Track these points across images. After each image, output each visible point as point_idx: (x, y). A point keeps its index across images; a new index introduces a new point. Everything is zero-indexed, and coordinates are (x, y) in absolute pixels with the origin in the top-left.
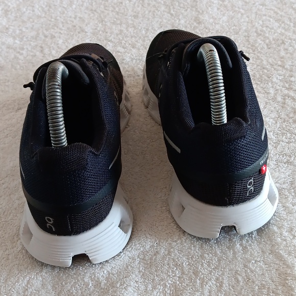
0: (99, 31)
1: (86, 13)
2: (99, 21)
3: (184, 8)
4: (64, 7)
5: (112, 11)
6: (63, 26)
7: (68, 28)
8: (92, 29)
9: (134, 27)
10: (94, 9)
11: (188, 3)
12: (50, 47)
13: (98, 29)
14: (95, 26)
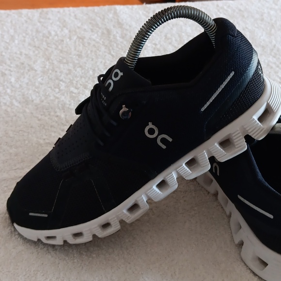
0: (48, 70)
1: (30, 49)
2: (45, 59)
3: (122, 50)
4: (6, 42)
5: (56, 49)
6: (11, 63)
7: (17, 66)
8: (41, 67)
9: (81, 67)
11: (124, 45)
12: (4, 86)
13: (47, 67)
14: (43, 64)
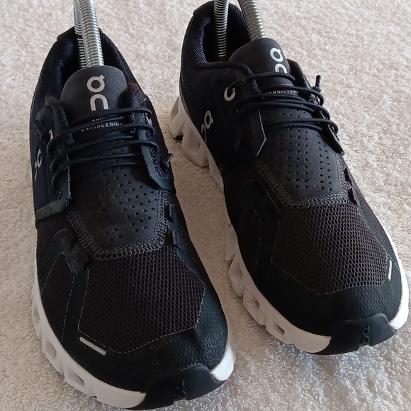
0: (24, 63)
2: (20, 45)
3: (148, 24)
5: (39, 28)
8: (13, 60)
10: (8, 25)
11: (151, 16)
13: (23, 59)
14: (16, 55)
